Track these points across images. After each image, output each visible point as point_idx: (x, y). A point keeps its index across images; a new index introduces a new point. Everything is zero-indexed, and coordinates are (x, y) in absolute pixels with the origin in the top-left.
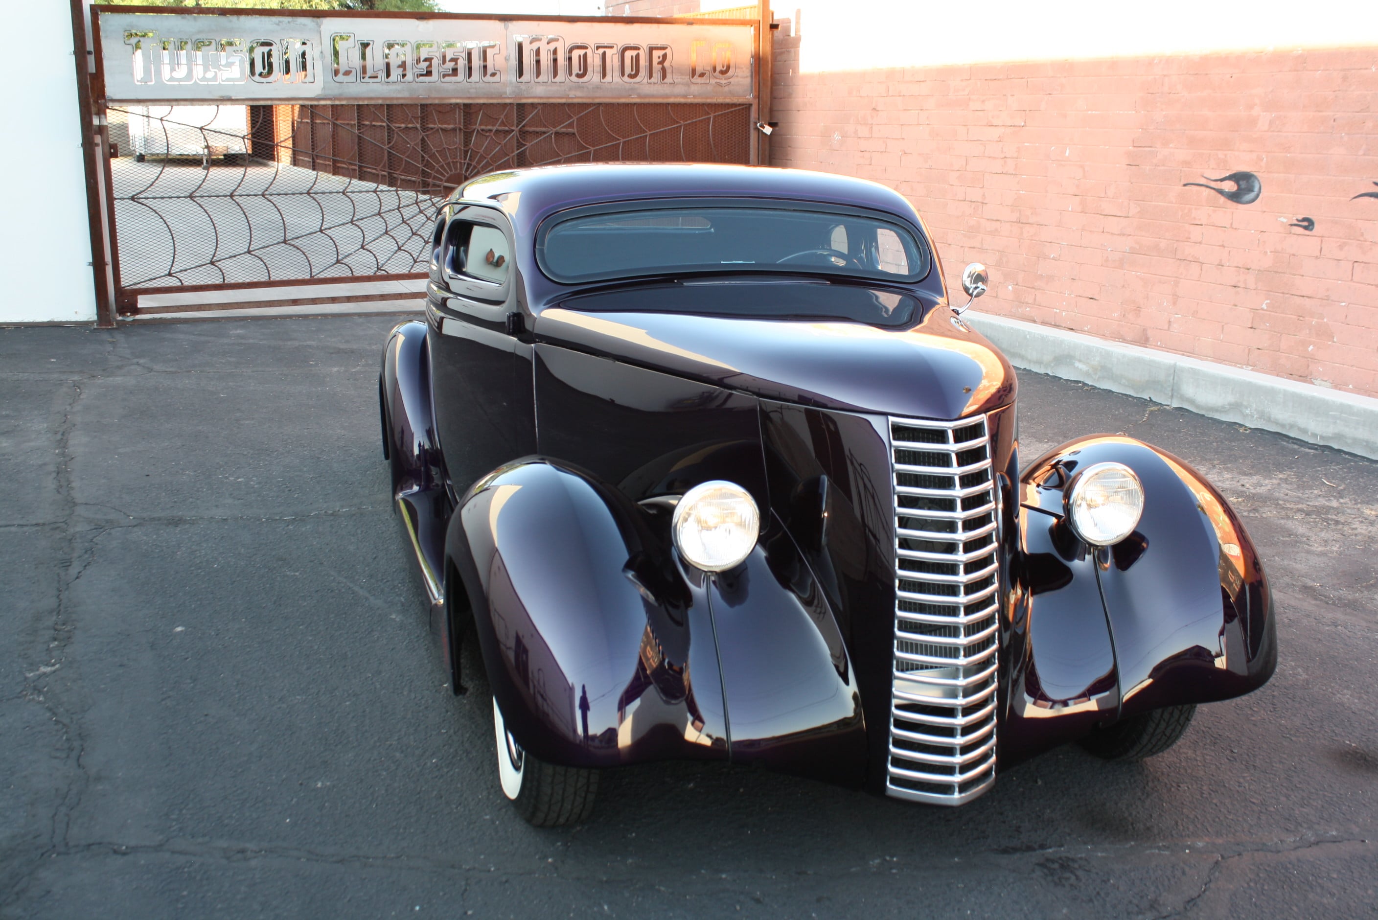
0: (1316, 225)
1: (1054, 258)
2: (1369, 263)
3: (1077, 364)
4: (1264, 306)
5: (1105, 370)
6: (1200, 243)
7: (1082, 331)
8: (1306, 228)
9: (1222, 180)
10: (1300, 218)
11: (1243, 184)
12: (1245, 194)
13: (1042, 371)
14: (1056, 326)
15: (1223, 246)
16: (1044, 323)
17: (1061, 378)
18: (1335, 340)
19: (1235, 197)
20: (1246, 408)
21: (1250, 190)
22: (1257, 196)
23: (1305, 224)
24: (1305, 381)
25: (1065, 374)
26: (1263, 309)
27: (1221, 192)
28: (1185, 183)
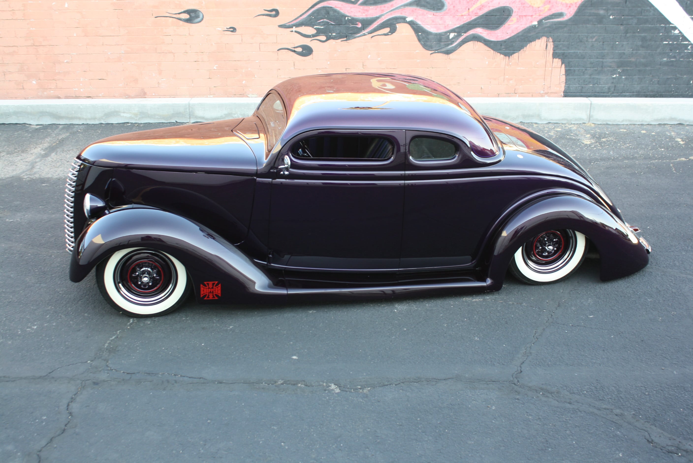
0: (237, 30)
1: (67, 62)
2: (267, 43)
3: (122, 114)
4: (215, 68)
5: (143, 114)
6: (171, 44)
7: (98, 97)
8: (232, 31)
9: (179, 14)
10: (228, 27)
11: (193, 15)
12: (195, 19)
13: (97, 122)
14: (77, 97)
15: (186, 44)
16: (67, 97)
17: (112, 124)
18: (256, 77)
19: (188, 21)
20: (235, 114)
21: (198, 17)
22: (202, 19)
23: (232, 30)
24: (243, 97)
25: (114, 120)
26: (215, 69)
27: (180, 19)
28: (156, 16)
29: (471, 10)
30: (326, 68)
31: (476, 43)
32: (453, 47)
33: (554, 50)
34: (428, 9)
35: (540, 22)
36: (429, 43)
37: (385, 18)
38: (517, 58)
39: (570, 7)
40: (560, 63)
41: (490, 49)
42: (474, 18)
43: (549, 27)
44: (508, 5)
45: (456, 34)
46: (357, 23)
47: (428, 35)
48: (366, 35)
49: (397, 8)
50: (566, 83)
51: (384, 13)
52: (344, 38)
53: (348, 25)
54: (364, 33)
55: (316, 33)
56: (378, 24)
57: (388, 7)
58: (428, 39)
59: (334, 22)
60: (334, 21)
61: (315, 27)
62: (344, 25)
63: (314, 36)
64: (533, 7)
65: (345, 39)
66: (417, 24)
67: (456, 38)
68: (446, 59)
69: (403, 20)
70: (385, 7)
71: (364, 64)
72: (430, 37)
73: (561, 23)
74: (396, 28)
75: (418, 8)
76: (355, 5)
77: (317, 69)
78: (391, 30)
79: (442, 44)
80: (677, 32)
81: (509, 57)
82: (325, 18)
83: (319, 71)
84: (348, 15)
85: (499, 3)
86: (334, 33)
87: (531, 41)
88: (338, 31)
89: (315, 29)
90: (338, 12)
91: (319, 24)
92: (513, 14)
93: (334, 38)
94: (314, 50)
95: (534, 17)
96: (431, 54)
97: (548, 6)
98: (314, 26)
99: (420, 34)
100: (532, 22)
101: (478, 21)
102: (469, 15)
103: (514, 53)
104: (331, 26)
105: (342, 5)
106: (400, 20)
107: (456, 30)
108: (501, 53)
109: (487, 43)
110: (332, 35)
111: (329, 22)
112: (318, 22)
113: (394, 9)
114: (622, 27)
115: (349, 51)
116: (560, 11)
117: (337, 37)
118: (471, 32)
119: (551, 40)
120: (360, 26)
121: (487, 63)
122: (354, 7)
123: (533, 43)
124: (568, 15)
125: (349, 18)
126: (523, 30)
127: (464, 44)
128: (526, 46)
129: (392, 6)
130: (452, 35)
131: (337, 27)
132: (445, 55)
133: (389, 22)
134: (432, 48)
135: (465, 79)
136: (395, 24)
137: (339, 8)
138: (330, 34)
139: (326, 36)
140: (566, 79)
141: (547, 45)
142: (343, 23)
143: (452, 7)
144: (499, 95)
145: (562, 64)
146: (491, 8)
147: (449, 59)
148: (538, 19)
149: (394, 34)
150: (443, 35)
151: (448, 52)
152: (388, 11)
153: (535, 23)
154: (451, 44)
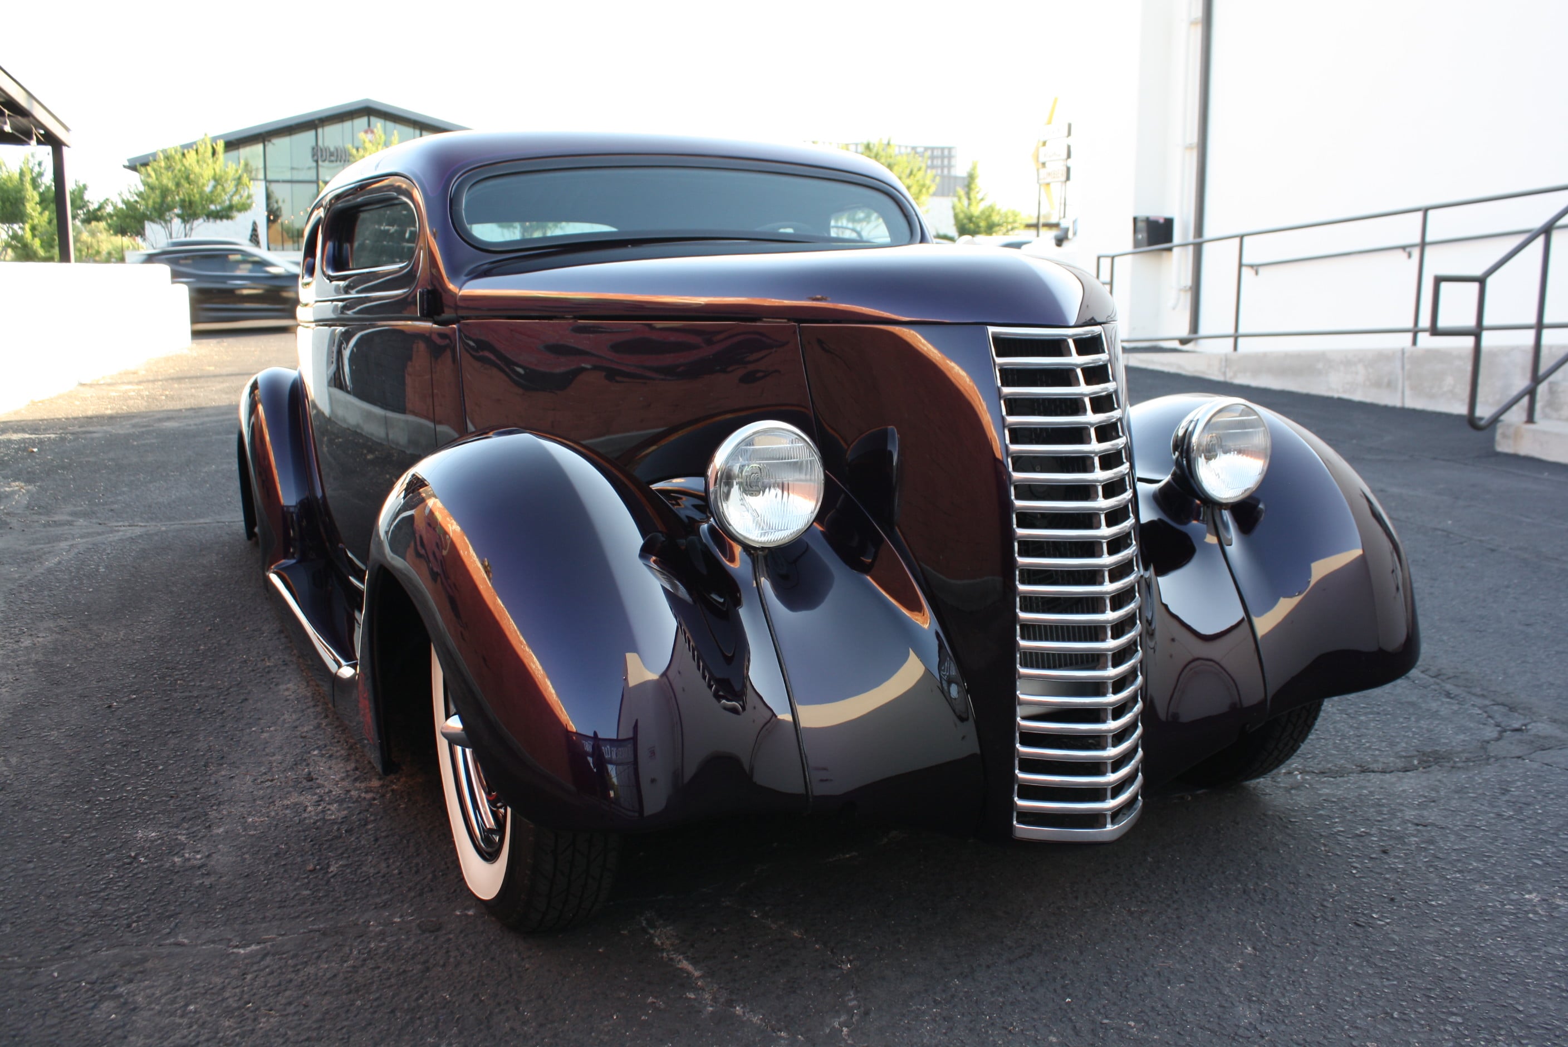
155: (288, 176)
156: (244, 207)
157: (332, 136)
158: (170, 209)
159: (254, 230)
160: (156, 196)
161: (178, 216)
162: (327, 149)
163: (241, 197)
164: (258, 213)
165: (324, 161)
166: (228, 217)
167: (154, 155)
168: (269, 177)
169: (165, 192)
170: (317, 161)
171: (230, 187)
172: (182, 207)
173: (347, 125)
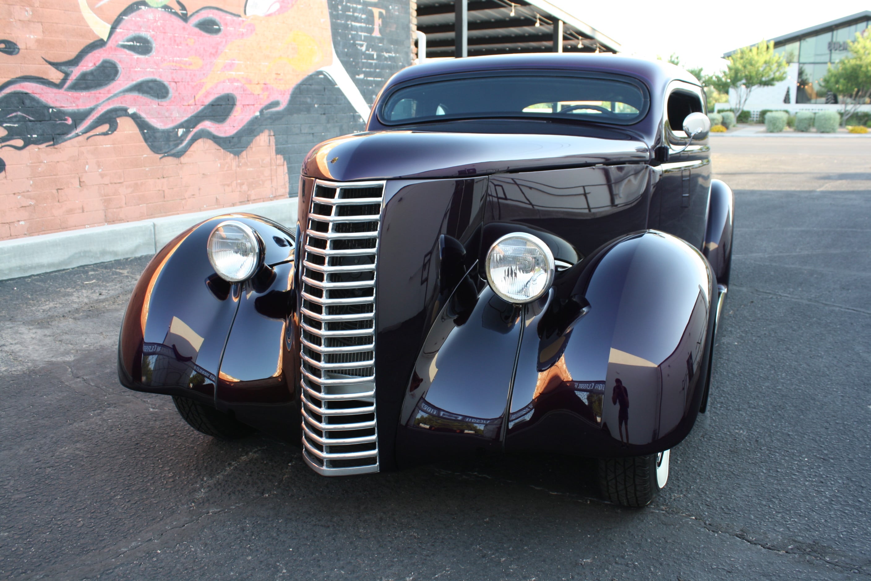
29: (197, 98)
30: (28, 191)
31: (205, 140)
32: (183, 148)
33: (276, 145)
34: (151, 97)
35: (261, 112)
36: (156, 144)
37: (102, 109)
38: (245, 156)
39: (284, 94)
40: (282, 160)
41: (219, 148)
42: (201, 108)
43: (270, 118)
44: (231, 92)
45: (184, 130)
46: (66, 117)
47: (154, 132)
48: (80, 135)
49: (115, 95)
50: (289, 182)
51: (101, 102)
52: (49, 141)
53: (53, 122)
54: (77, 132)
55: (7, 135)
56: (95, 118)
57: (104, 94)
58: (155, 138)
59: (32, 117)
60: (33, 115)
61: (5, 125)
62: (48, 122)
63: (4, 139)
64: (253, 94)
65: (52, 143)
66: (141, 118)
67: (185, 134)
68: (177, 164)
69: (123, 112)
70: (100, 93)
71: (81, 180)
72: (158, 135)
73: (278, 113)
74: (117, 123)
75: (140, 95)
76: (60, 90)
77: (14, 194)
78: (110, 127)
79: (171, 143)
80: (361, 120)
81: (238, 156)
82: (19, 110)
83: (19, 197)
84: (52, 105)
85: (223, 89)
86: (35, 134)
87: (256, 136)
88: (40, 131)
89: (6, 128)
90: (38, 102)
91: (10, 121)
92: (238, 103)
93: (36, 142)
94: (6, 163)
95: (256, 106)
96: (161, 158)
97: (266, 93)
98: (3, 124)
99: (146, 131)
100: (254, 112)
101: (205, 111)
102: (195, 104)
103: (242, 151)
104: (30, 124)
105: (42, 89)
106: (119, 113)
107: (185, 125)
108: (230, 152)
109: (217, 140)
110: (32, 137)
111: (26, 117)
112: (9, 116)
113: (112, 97)
114: (324, 117)
115: (58, 162)
116: (276, 99)
117: (40, 140)
118: (200, 127)
119: (272, 134)
120: (70, 122)
121: (219, 165)
122: (59, 93)
123: (258, 138)
124: (284, 104)
125: (55, 110)
126: (248, 123)
127: (193, 142)
128: (252, 142)
129: (109, 92)
130: (181, 132)
131: (38, 125)
132: (175, 159)
133: (108, 116)
134: (161, 150)
135: (199, 189)
136: (115, 119)
137: (39, 94)
138: (29, 136)
139: (24, 139)
140: (289, 179)
141: (269, 140)
142: (47, 119)
143: (177, 94)
144: (234, 205)
145: (284, 160)
146: (216, 96)
147: (181, 163)
148: (259, 109)
149: (115, 132)
150: (170, 132)
151: (178, 155)
152: (104, 100)
153: (258, 114)
154: (181, 143)
155: (812, 60)
156: (781, 79)
157: (841, 35)
158: (740, 80)
159: (788, 92)
160: (733, 74)
161: (744, 84)
162: (839, 43)
163: (780, 73)
164: (792, 82)
165: (836, 50)
166: (772, 85)
167: (734, 52)
168: (802, 60)
169: (737, 71)
170: (831, 50)
171: (774, 67)
172: (747, 79)
173: (853, 28)
